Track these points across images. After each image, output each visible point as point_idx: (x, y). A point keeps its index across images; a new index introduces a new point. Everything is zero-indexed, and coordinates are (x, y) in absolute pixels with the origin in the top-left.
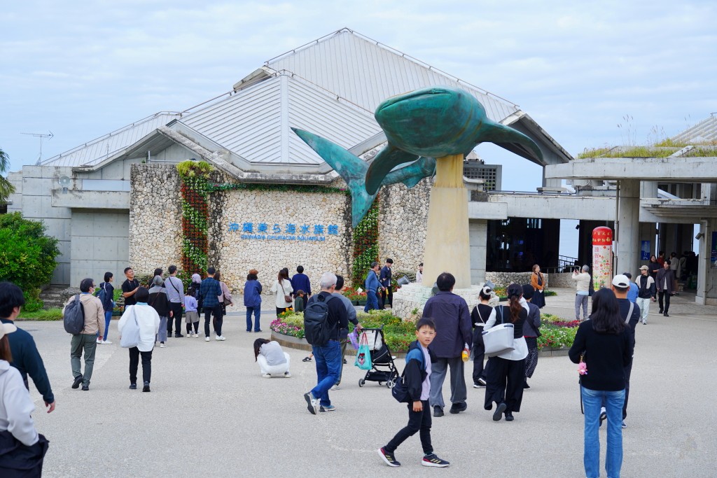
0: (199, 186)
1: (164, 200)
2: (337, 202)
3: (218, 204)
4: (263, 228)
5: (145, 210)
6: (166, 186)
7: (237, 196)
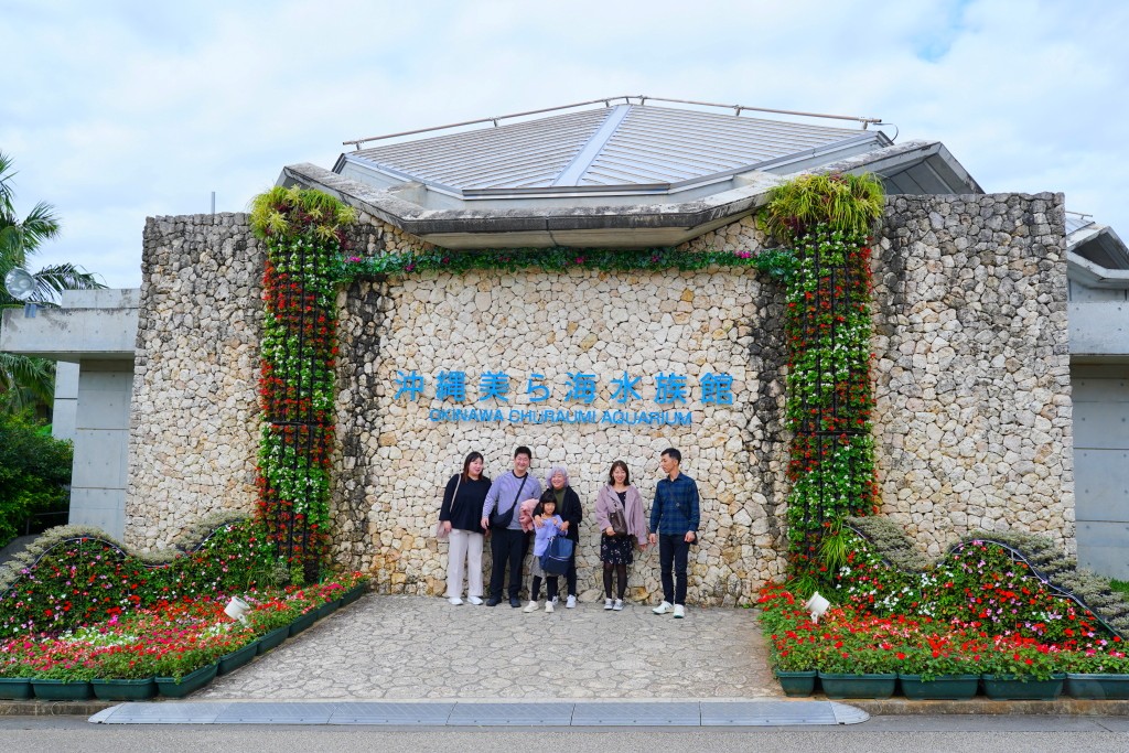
0: (302, 262)
1: (224, 314)
2: (729, 302)
3: (367, 318)
4: (497, 387)
5: (173, 344)
6: (230, 274)
7: (422, 294)
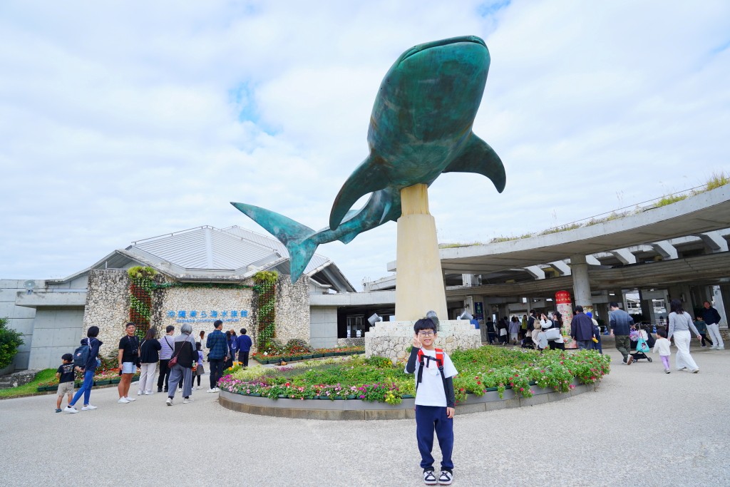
0: (145, 284)
1: (116, 296)
2: (247, 295)
3: (159, 298)
4: (193, 314)
5: (99, 304)
6: (118, 286)
7: (174, 292)
